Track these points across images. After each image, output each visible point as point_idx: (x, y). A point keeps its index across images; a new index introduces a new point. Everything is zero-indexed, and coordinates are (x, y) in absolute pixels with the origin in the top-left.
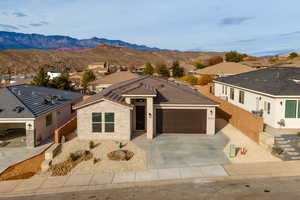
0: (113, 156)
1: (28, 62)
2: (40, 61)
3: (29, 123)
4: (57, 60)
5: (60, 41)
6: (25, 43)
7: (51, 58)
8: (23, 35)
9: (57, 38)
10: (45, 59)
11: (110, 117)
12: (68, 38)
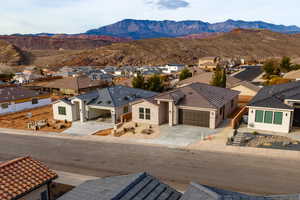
0: (144, 132)
1: (158, 51)
2: (169, 50)
3: (112, 110)
4: (185, 49)
5: (190, 27)
6: (157, 31)
7: (178, 47)
8: (155, 23)
9: (188, 23)
10: (173, 48)
11: (148, 111)
12: (200, 22)
